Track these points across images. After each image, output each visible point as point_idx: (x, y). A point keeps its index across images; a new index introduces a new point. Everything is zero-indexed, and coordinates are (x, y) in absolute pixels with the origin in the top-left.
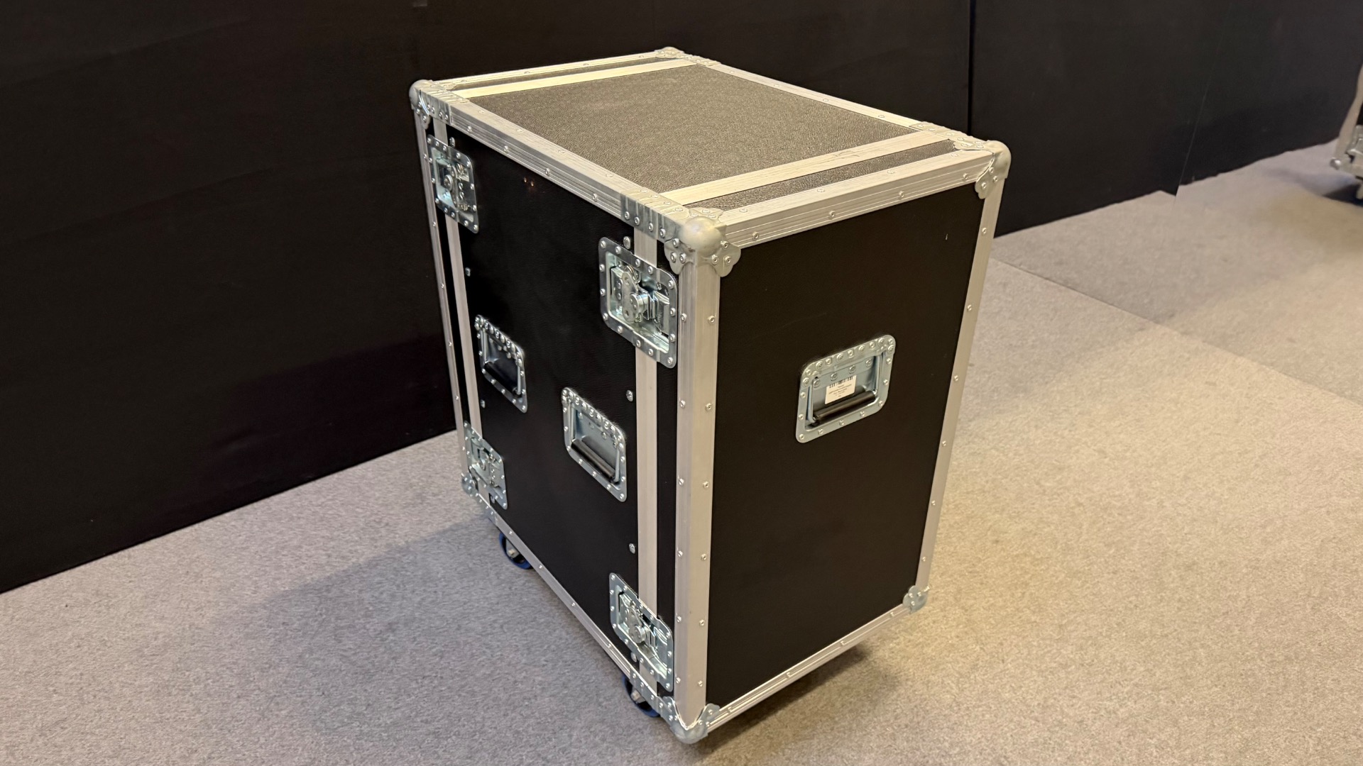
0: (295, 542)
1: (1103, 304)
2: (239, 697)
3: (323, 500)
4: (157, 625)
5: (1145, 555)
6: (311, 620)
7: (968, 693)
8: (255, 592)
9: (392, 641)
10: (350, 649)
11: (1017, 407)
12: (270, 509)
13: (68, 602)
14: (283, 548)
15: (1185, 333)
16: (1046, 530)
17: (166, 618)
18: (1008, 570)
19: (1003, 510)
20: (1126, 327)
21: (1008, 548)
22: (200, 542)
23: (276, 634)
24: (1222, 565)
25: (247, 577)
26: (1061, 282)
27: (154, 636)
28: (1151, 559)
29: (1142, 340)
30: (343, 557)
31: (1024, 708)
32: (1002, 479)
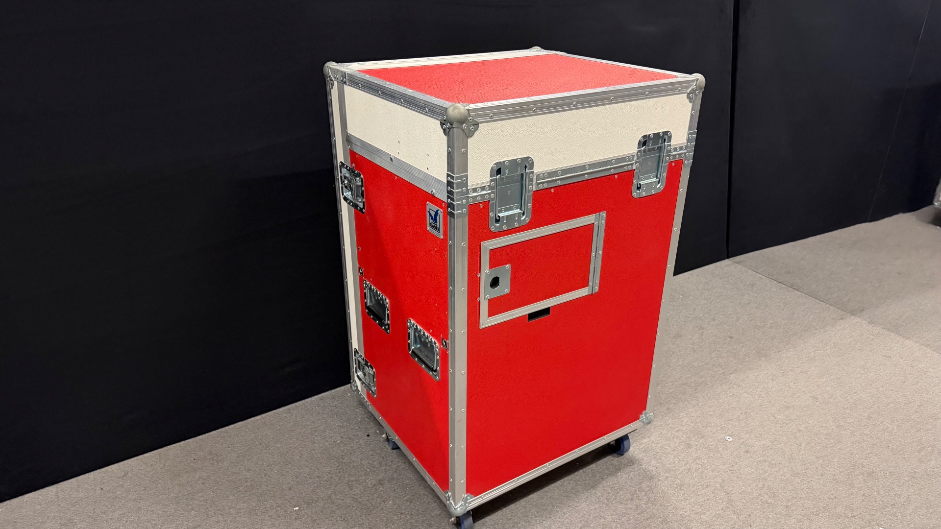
0: (322, 428)
1: (817, 300)
2: (296, 519)
3: (336, 403)
4: (246, 474)
5: (842, 465)
6: (334, 475)
8: (301, 457)
9: (382, 491)
10: (358, 494)
11: (761, 366)
12: (306, 407)
13: (195, 457)
14: (315, 431)
15: (869, 323)
16: (778, 446)
17: (251, 470)
18: (754, 470)
19: (752, 432)
20: (832, 316)
21: (755, 456)
22: (267, 425)
23: (315, 483)
24: (892, 474)
25: (295, 448)
26: (789, 285)
28: (845, 468)
29: (842, 326)
30: (350, 439)
32: (751, 413)
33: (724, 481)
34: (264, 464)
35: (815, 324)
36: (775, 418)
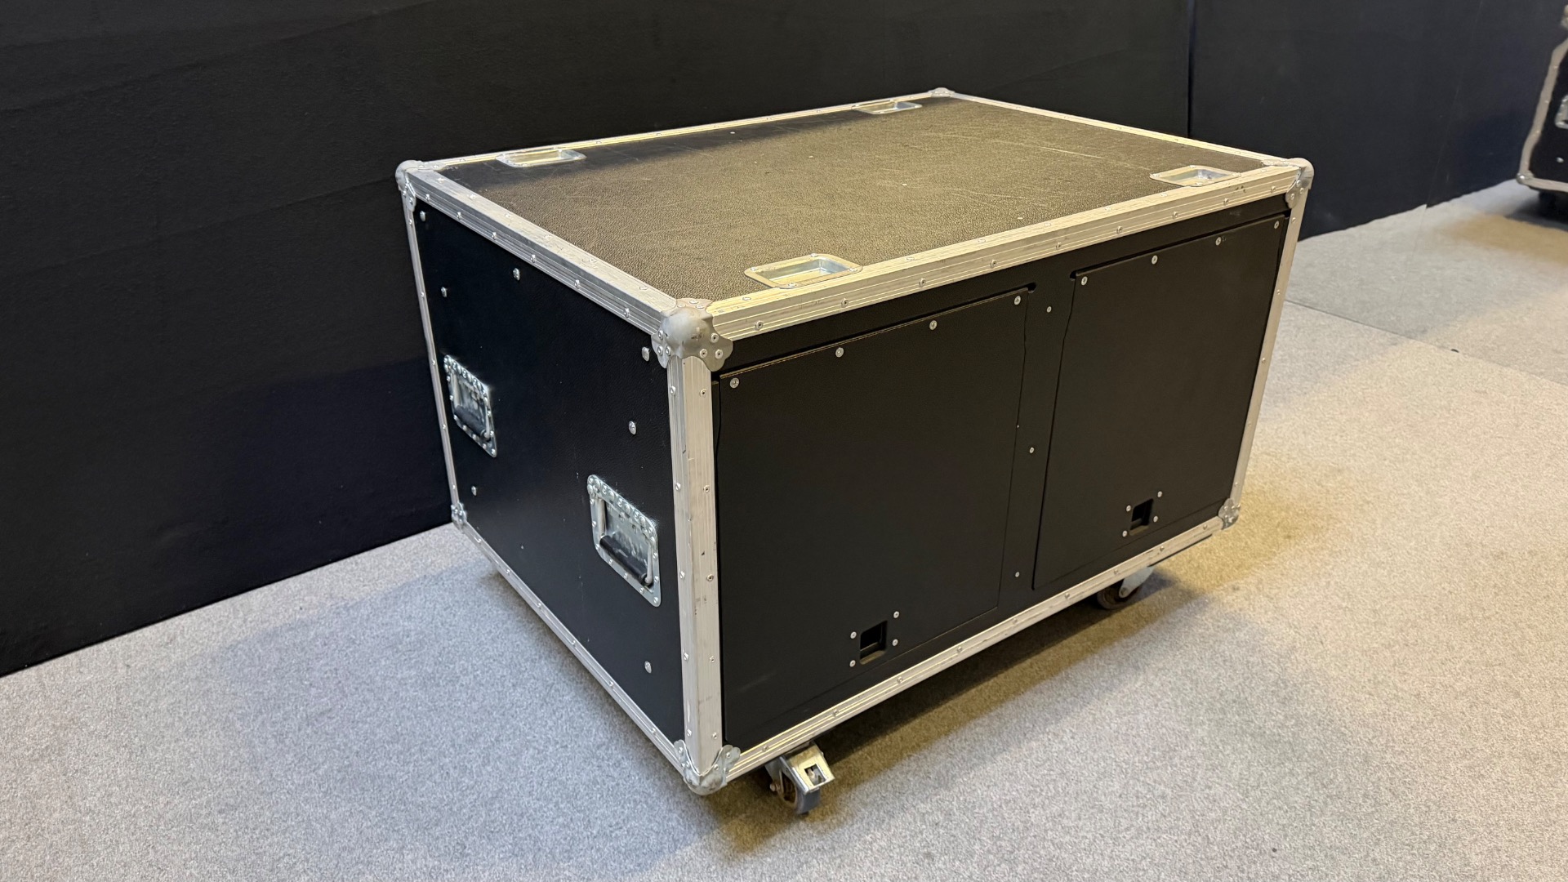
1: (1347, 321)
7: (1292, 671)
17: (414, 618)
20: (1377, 342)
24: (1533, 554)
27: (406, 633)
28: (1456, 550)
29: (1398, 354)
31: (1355, 684)
35: (1353, 354)
36: (1322, 486)
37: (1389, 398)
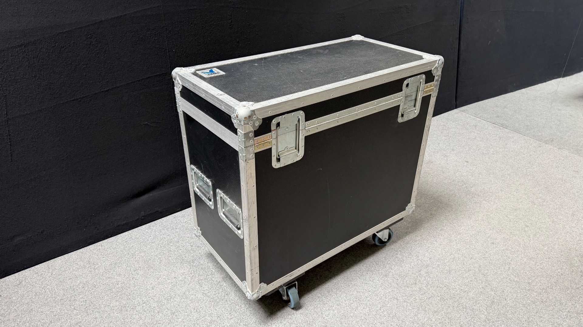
33: (480, 266)
34: (132, 269)
35: (522, 151)
36: (508, 218)
37: (537, 173)
